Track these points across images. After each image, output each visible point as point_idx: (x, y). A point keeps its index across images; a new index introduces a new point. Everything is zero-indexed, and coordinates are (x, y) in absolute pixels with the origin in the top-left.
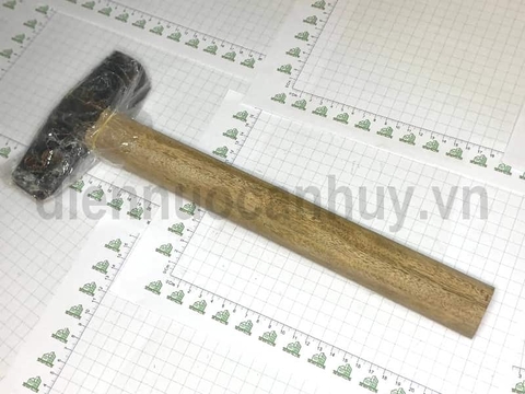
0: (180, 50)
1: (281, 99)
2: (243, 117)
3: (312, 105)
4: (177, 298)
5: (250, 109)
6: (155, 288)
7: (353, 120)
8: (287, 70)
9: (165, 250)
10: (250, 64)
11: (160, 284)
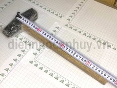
0: (46, 12)
1: (67, 26)
2: (58, 28)
3: (74, 28)
4: (36, 65)
5: (60, 26)
6: (31, 62)
7: (82, 33)
8: (69, 20)
9: (35, 54)
10: (61, 17)
11: (33, 62)
